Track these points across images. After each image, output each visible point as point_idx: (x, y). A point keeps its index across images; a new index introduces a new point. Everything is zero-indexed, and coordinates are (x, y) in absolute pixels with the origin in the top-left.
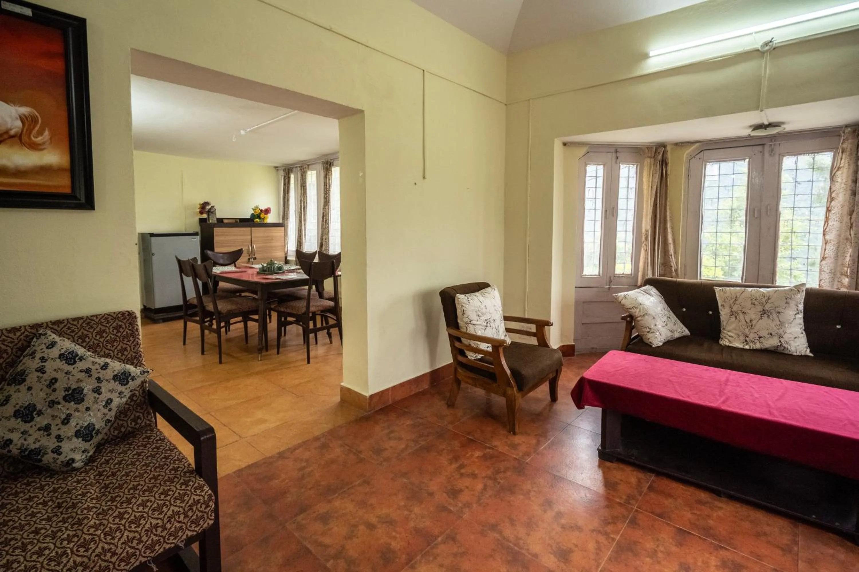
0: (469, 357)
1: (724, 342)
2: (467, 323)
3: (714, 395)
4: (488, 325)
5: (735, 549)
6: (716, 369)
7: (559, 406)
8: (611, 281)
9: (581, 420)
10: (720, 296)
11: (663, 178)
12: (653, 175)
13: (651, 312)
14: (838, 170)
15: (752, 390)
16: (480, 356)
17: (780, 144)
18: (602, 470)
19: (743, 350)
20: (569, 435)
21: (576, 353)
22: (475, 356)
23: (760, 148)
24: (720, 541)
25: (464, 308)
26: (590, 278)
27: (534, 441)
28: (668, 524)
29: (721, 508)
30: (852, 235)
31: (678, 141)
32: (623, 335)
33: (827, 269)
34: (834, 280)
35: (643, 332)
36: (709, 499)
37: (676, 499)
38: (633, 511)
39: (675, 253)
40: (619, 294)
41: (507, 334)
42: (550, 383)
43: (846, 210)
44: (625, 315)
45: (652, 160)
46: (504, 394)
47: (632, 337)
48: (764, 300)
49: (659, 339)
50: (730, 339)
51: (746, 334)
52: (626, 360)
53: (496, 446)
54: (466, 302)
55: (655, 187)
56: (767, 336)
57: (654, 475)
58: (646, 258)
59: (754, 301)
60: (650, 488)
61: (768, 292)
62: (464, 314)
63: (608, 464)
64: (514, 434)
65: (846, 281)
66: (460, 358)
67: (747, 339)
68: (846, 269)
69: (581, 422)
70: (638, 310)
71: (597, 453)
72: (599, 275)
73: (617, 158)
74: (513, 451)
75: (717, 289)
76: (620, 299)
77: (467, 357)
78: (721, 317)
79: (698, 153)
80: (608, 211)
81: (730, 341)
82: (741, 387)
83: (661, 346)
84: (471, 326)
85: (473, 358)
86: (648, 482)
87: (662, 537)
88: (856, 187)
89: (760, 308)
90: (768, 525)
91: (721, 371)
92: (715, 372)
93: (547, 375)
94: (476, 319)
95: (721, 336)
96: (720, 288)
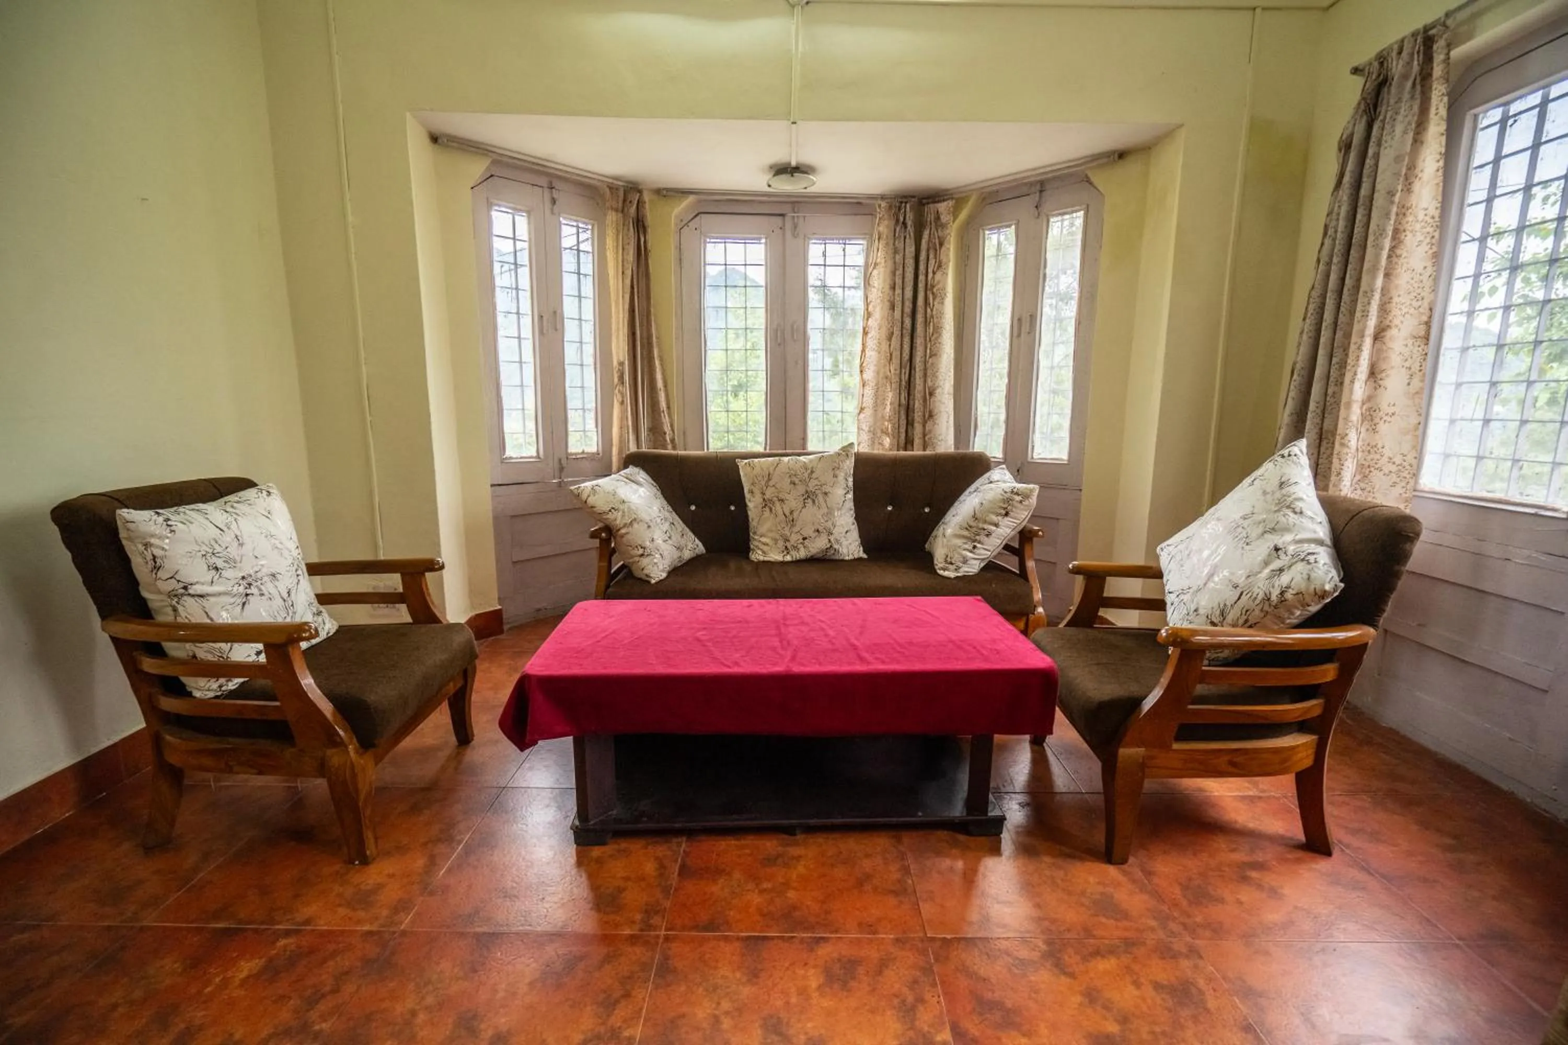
0: (197, 694)
1: (757, 556)
2: (172, 594)
3: (774, 649)
4: (253, 590)
5: (836, 932)
6: (763, 601)
7: (476, 754)
8: (562, 469)
9: (531, 769)
10: (746, 475)
11: (642, 254)
12: (623, 249)
13: (644, 516)
14: (874, 268)
15: (823, 625)
16: (234, 684)
17: (804, 217)
18: (586, 871)
19: (783, 563)
20: (507, 812)
21: (506, 627)
22: (215, 686)
23: (779, 220)
24: (811, 928)
25: (158, 552)
26: (522, 465)
27: (420, 862)
28: (726, 939)
29: (798, 858)
30: (892, 371)
31: (661, 186)
32: (594, 572)
33: (865, 427)
34: (873, 442)
35: (632, 557)
36: (780, 848)
37: (729, 874)
38: (661, 941)
39: (668, 408)
40: (582, 485)
41: (322, 608)
42: (451, 706)
43: (884, 332)
44: (596, 528)
45: (620, 215)
46: (322, 769)
47: (612, 571)
48: (806, 475)
49: (661, 567)
50: (765, 548)
51: (786, 535)
52: (612, 616)
53: (308, 922)
54: (163, 531)
55: (629, 273)
56: (814, 535)
57: (684, 839)
58: (623, 418)
59: (794, 479)
60: (684, 871)
61: (811, 461)
62: (157, 568)
63: (596, 851)
64: (365, 861)
65: (887, 441)
66: (168, 704)
67: (788, 544)
68: (886, 423)
69: (529, 774)
70: (620, 514)
71: (571, 835)
72: (538, 456)
73: (554, 201)
74: (361, 914)
75: (742, 463)
76: (584, 496)
77: (190, 694)
78: (749, 513)
79: (693, 219)
80: (545, 318)
81: (764, 552)
82: (807, 624)
83: (667, 577)
84: (188, 601)
85: (211, 694)
86: (676, 861)
87: (723, 976)
88: (894, 295)
89: (801, 489)
90: (867, 856)
91: (770, 603)
92: (762, 606)
93: (440, 689)
94: (209, 579)
95: (752, 547)
96: (746, 461)
